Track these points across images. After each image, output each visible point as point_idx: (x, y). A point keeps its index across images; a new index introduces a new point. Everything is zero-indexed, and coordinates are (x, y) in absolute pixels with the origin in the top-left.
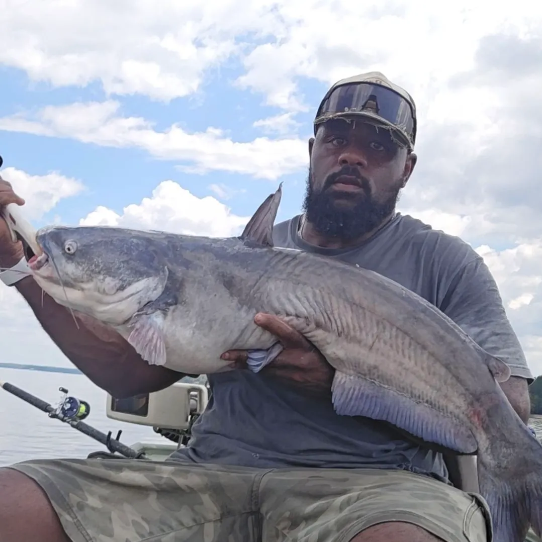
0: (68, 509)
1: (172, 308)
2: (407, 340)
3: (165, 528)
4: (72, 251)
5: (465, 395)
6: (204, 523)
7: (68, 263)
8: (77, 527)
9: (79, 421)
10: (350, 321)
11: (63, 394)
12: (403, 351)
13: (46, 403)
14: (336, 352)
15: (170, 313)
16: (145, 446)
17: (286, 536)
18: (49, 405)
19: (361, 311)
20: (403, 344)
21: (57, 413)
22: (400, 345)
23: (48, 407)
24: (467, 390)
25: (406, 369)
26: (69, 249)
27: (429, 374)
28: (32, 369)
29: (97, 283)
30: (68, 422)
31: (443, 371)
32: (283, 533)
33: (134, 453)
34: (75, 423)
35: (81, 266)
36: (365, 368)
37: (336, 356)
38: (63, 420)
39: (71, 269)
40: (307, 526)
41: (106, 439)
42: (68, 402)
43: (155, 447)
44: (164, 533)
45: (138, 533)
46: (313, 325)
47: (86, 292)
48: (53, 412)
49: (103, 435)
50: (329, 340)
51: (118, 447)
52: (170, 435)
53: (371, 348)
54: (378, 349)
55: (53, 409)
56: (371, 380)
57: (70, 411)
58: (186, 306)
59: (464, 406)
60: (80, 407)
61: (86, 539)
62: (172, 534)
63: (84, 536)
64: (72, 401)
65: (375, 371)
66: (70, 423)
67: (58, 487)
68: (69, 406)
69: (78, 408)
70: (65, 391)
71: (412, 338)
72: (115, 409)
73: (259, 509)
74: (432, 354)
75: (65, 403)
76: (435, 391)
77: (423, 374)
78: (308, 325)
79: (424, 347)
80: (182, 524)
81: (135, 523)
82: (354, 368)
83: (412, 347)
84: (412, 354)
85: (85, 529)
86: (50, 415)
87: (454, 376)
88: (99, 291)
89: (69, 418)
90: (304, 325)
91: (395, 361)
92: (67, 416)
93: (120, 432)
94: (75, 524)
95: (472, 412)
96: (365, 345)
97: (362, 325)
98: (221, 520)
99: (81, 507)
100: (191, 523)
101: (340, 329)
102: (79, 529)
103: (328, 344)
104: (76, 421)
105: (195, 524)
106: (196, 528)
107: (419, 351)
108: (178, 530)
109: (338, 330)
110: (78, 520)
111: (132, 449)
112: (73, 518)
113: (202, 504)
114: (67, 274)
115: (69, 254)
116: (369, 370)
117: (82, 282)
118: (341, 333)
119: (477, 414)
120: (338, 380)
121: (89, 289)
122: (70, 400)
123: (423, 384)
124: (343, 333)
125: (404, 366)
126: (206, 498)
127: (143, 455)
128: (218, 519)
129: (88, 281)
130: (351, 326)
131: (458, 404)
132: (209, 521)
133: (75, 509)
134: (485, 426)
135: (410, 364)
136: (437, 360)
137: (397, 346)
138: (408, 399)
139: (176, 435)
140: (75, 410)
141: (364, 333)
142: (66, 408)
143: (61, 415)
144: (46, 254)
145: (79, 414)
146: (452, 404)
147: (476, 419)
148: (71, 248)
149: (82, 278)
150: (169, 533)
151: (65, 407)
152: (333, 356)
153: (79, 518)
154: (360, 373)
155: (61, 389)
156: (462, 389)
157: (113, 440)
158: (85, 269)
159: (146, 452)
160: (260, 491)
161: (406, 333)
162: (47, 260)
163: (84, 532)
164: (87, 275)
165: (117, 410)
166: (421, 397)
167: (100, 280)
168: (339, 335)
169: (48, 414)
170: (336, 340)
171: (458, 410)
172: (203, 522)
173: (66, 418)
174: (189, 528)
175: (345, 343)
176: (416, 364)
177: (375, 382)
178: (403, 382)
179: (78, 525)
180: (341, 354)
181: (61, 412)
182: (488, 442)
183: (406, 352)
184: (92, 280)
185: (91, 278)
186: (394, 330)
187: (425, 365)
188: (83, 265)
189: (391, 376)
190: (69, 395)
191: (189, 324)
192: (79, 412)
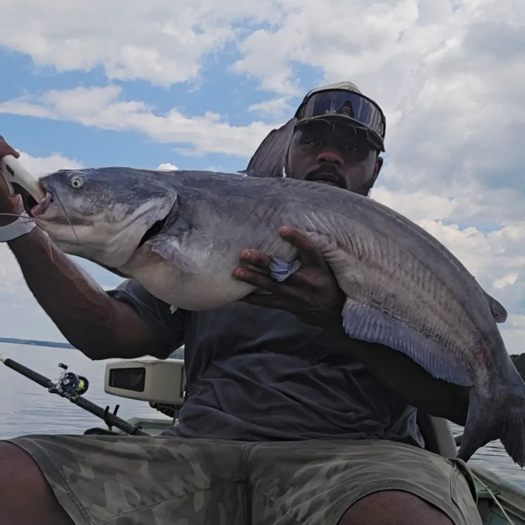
0: (62, 481)
1: (186, 233)
2: (428, 273)
3: (156, 498)
4: (79, 185)
5: (475, 333)
6: (194, 493)
7: (76, 198)
8: (71, 498)
9: (78, 396)
10: (372, 247)
11: (62, 370)
12: (423, 284)
13: (46, 379)
14: (355, 275)
15: (184, 239)
16: (142, 421)
17: (273, 502)
18: (50, 381)
19: (384, 239)
20: (424, 277)
21: (57, 388)
22: (422, 278)
23: (48, 383)
24: (478, 328)
25: (424, 302)
26: (76, 183)
27: (445, 309)
28: (33, 344)
29: (107, 212)
30: (67, 397)
31: (458, 308)
32: (270, 501)
33: (131, 427)
34: (74, 398)
35: (90, 198)
36: (383, 295)
37: (355, 279)
38: (63, 396)
39: (78, 202)
40: (294, 492)
41: (104, 413)
42: (67, 378)
43: (150, 421)
44: (155, 503)
45: (130, 504)
46: (334, 244)
47: (96, 225)
48: (53, 388)
49: (101, 409)
50: (349, 262)
51: (115, 421)
52: (165, 410)
53: (391, 276)
54: (399, 279)
55: (53, 385)
56: (384, 310)
57: (69, 387)
58: (201, 230)
59: (472, 343)
60: (79, 382)
61: (79, 509)
62: (164, 503)
63: (78, 507)
64: (71, 376)
65: (392, 300)
66: (70, 397)
67: (52, 460)
68: (68, 381)
69: (77, 383)
70: (65, 367)
71: (432, 273)
72: (113, 385)
73: (248, 478)
74: (450, 291)
75: (65, 379)
76: (448, 327)
77: (439, 309)
78: (330, 242)
79: (444, 284)
80: (172, 493)
81: (127, 494)
82: (370, 295)
83: (433, 281)
84: (432, 288)
85: (77, 499)
86: (50, 390)
87: (468, 313)
88: (109, 222)
89: (68, 393)
90: (326, 242)
91: (414, 293)
92: (67, 391)
93: (117, 407)
94: (69, 496)
95: (479, 350)
96: (387, 272)
97: (385, 252)
98: (210, 489)
99: (74, 478)
100: (182, 493)
101: (361, 252)
102: (72, 500)
103: (348, 265)
104: (75, 396)
105: (186, 493)
106: (186, 498)
107: (439, 286)
108: (169, 500)
109: (359, 253)
110: (72, 492)
111: (129, 423)
112: (66, 490)
113: (193, 472)
114: (76, 210)
115: (76, 188)
116: (386, 299)
117: (92, 214)
118: (362, 256)
119: (484, 351)
120: (349, 307)
121: (99, 220)
122: (69, 376)
123: (437, 318)
124: (364, 257)
125: (422, 299)
126: (196, 467)
127: (139, 429)
128: (208, 487)
129: (98, 212)
130: (373, 252)
131: (467, 341)
132: (200, 490)
133: (68, 481)
134: (488, 364)
135: (429, 298)
136: (454, 297)
137: (418, 279)
138: (418, 332)
139: (172, 409)
140: (74, 385)
141: (386, 260)
142: (66, 384)
143: (61, 391)
144: (51, 193)
145: (78, 390)
146: (462, 339)
147: (482, 356)
148: (78, 182)
149: (92, 209)
150: (159, 503)
151: (64, 382)
152: (352, 279)
153: (72, 489)
154: (374, 301)
155: (61, 365)
156: (474, 328)
157: (111, 414)
158: (94, 201)
159: (142, 426)
160: (249, 460)
161: (427, 267)
162: (52, 201)
163: (77, 503)
164: (97, 206)
165: (115, 386)
166: (432, 331)
167: (109, 209)
168: (360, 258)
169: (47, 389)
170: (356, 263)
171: (465, 347)
172: (193, 491)
173: (65, 393)
174: (181, 497)
175: (365, 268)
176: (434, 297)
177: (389, 312)
178: (418, 315)
179: (72, 497)
180: (360, 277)
181: (61, 387)
182: (488, 378)
183: (426, 286)
184: (102, 211)
185: (100, 208)
186: (416, 262)
187: (443, 301)
188: (92, 197)
189: (409, 307)
190: (68, 371)
191: (206, 246)
192: (78, 387)
